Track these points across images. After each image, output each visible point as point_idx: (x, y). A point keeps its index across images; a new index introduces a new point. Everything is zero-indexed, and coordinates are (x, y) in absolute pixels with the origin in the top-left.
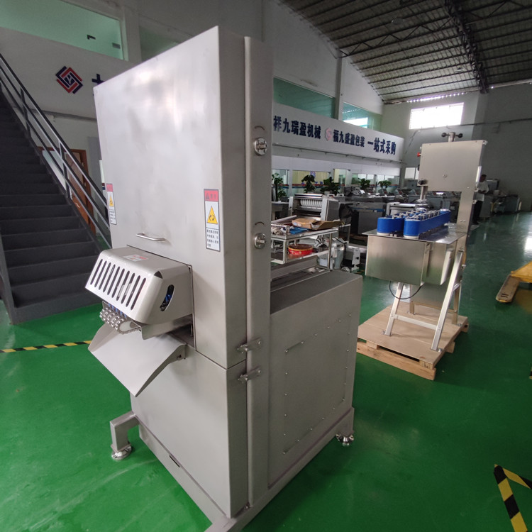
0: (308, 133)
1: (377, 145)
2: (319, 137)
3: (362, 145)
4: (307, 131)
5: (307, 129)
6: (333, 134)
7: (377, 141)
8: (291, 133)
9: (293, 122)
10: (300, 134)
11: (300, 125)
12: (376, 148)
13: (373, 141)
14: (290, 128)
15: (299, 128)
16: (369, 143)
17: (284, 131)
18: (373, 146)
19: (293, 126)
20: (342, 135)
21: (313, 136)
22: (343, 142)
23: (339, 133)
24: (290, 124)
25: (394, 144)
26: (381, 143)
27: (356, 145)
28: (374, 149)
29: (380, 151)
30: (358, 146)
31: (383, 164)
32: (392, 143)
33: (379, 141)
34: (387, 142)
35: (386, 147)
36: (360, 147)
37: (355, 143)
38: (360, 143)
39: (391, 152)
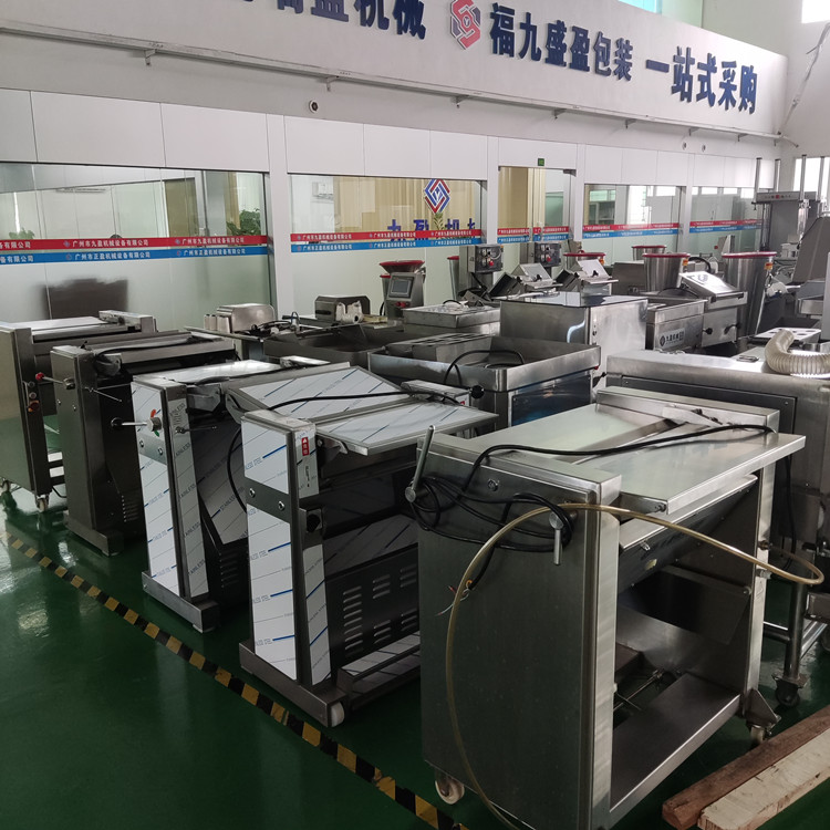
1: (685, 74)
2: (419, 33)
12: (681, 86)
13: (666, 59)
16: (651, 65)
18: (666, 79)
21: (385, 25)
22: (536, 56)
23: (519, 18)
26: (700, 66)
27: (597, 71)
28: (674, 90)
29: (699, 97)
30: (607, 73)
31: (710, 145)
32: (744, 68)
33: (690, 61)
34: (724, 64)
35: (722, 85)
36: (612, 78)
37: (591, 63)
38: (613, 67)
39: (739, 101)
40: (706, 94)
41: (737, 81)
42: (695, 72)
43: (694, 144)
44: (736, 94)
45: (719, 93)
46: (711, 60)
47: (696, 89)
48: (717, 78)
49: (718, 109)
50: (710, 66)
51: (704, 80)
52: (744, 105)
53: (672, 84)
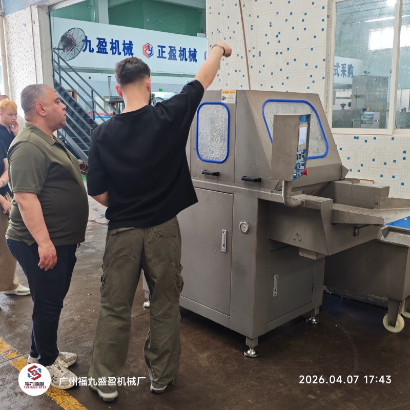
26: (335, 66)
32: (349, 65)
34: (342, 65)
35: (341, 71)
39: (347, 75)
40: (336, 74)
41: (347, 69)
45: (341, 73)
46: (338, 64)
48: (340, 69)
49: (341, 77)
50: (338, 66)
51: (336, 70)
52: (349, 76)
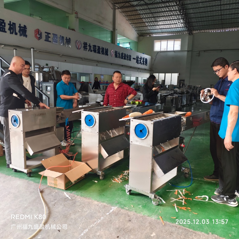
0: (102, 52)
1: (138, 60)
2: (108, 55)
3: (130, 60)
4: (101, 51)
5: (101, 50)
6: (115, 53)
7: (138, 57)
8: (93, 52)
9: (93, 46)
10: (98, 53)
11: (97, 48)
12: (137, 62)
13: (135, 57)
14: (92, 49)
15: (97, 49)
16: (134, 59)
17: (89, 51)
18: (135, 61)
19: (93, 48)
20: (119, 54)
21: (104, 54)
22: (120, 58)
23: (118, 53)
24: (92, 47)
25: (146, 59)
26: (140, 59)
27: (127, 60)
28: (136, 62)
29: (140, 63)
30: (128, 60)
31: (141, 71)
33: (139, 58)
34: (143, 58)
36: (129, 61)
37: (126, 59)
38: (129, 59)
40: (141, 63)
41: (145, 61)
42: (139, 59)
43: (139, 70)
44: (144, 63)
46: (141, 57)
47: (139, 62)
48: (142, 60)
49: (142, 65)
51: (140, 61)
53: (136, 61)
